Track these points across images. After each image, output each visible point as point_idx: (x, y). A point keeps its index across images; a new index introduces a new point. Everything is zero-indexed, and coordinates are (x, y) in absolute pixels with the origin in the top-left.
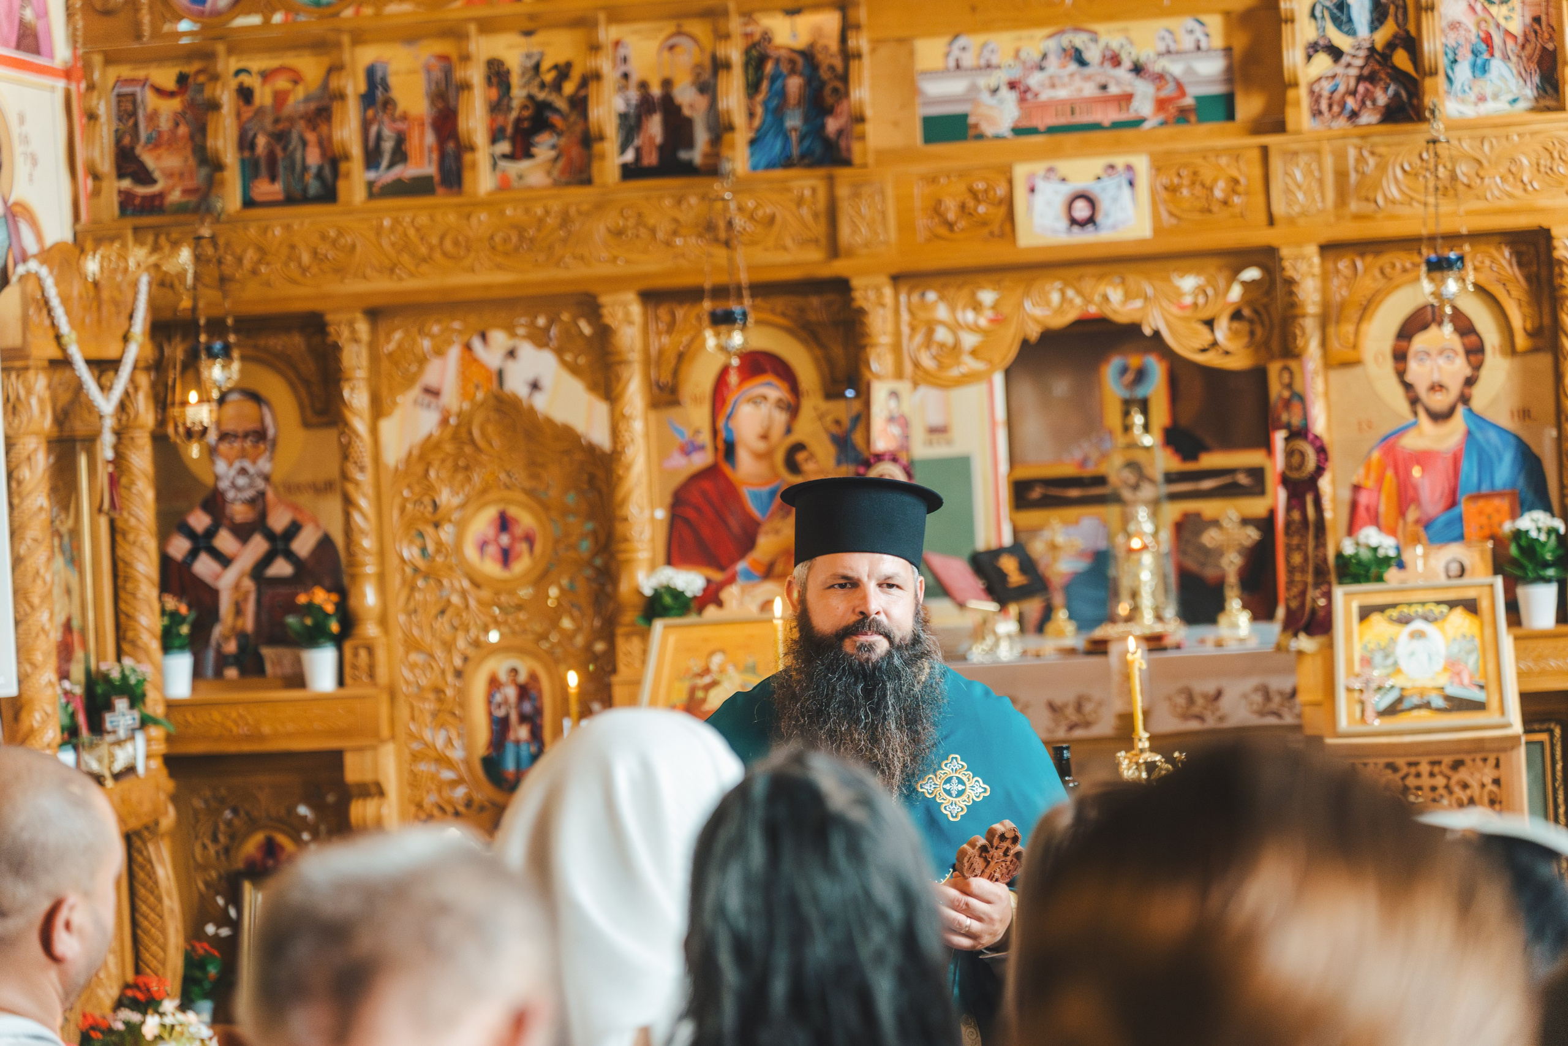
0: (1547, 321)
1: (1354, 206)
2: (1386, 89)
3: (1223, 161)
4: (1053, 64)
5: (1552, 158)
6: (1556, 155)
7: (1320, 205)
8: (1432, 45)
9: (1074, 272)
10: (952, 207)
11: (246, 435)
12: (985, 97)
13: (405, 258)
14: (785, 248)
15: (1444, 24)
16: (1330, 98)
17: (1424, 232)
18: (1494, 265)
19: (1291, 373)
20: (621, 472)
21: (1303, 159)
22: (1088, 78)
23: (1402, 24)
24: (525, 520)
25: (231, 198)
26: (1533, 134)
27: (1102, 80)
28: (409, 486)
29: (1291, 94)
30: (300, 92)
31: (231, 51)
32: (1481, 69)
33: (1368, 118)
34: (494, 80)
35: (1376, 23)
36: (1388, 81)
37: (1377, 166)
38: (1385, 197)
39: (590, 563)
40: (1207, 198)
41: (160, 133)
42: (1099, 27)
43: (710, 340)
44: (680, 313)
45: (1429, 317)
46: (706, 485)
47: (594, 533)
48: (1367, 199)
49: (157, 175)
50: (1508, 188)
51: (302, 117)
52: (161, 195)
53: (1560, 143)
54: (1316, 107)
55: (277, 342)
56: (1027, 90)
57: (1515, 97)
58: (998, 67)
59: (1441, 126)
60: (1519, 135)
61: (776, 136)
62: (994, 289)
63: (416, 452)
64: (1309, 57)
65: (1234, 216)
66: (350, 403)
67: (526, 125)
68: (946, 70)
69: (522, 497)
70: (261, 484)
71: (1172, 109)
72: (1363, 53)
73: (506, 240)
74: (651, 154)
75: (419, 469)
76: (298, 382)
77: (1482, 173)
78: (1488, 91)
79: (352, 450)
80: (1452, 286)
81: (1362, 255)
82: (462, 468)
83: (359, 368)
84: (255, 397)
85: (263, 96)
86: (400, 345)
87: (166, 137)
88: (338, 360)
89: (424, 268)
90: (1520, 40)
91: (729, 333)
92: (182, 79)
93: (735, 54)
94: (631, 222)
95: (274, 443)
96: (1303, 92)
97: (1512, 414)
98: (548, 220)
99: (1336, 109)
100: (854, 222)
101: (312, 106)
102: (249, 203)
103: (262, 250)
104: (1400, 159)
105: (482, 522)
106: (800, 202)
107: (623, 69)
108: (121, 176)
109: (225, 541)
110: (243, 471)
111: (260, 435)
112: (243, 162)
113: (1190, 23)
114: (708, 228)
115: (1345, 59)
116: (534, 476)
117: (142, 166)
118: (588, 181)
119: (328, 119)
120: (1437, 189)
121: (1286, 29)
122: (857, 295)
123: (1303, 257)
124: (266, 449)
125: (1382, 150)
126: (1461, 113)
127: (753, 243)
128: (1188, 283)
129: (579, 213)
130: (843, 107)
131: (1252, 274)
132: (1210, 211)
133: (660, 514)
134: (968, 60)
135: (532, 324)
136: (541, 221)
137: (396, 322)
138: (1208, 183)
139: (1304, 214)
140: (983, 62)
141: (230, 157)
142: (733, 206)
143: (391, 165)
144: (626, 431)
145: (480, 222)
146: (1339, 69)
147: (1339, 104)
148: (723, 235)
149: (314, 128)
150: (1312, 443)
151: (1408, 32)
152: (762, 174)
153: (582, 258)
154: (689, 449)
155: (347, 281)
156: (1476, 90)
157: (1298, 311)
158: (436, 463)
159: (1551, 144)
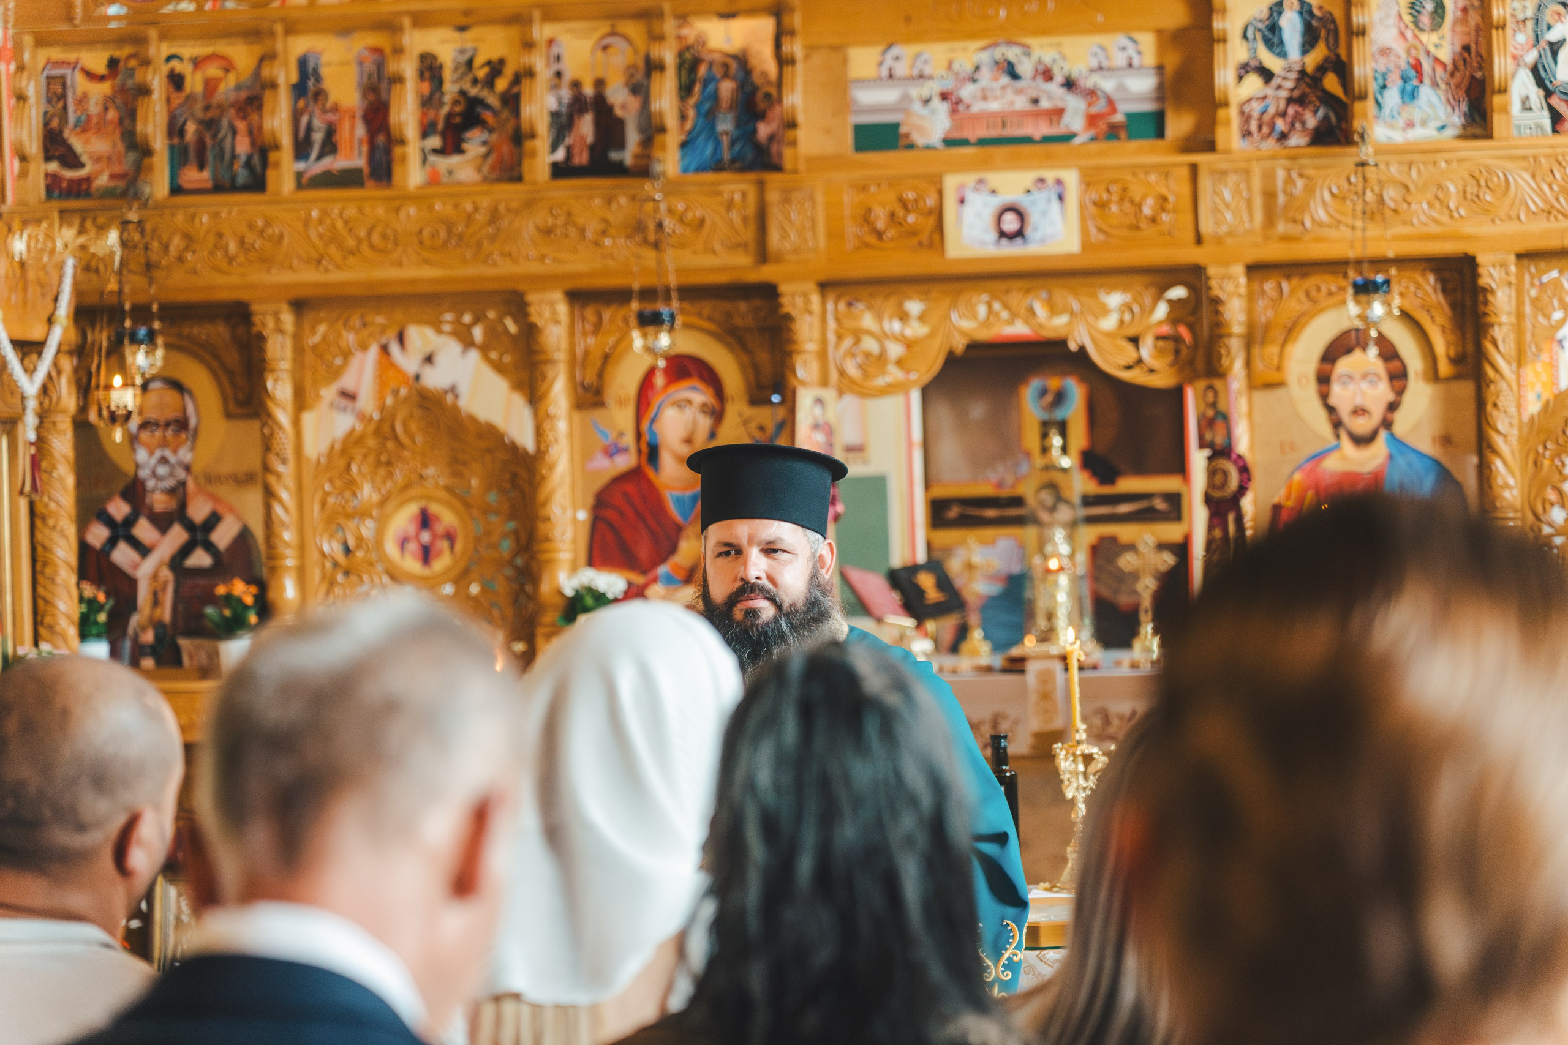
0: (1470, 348)
1: (1281, 227)
2: (1315, 112)
3: (1153, 178)
4: (985, 76)
5: (1479, 185)
6: (1483, 183)
7: (1247, 225)
8: (1363, 69)
9: (1001, 285)
10: (882, 216)
11: (167, 424)
12: (917, 107)
13: (333, 250)
14: (714, 252)
15: (1374, 49)
16: (1260, 119)
17: (1352, 254)
18: (1419, 291)
19: (1216, 393)
20: (544, 472)
21: (1232, 179)
22: (1019, 92)
23: (1333, 46)
24: (447, 517)
25: (158, 184)
26: (1460, 161)
27: (1034, 94)
28: (331, 480)
29: (1221, 113)
30: (231, 80)
31: (163, 37)
32: (1410, 95)
33: (1297, 140)
34: (427, 75)
35: (1308, 47)
36: (1318, 104)
37: (1306, 187)
38: (1313, 221)
39: (510, 563)
40: (1136, 214)
41: (89, 117)
42: (1033, 42)
43: (637, 341)
44: (607, 314)
45: (1353, 341)
46: (630, 487)
47: (516, 533)
48: (1295, 221)
49: (84, 159)
50: (1435, 214)
51: (232, 105)
52: (88, 180)
53: (1487, 171)
54: (1245, 128)
55: (202, 331)
56: (959, 101)
57: (1442, 124)
58: (931, 78)
59: (1370, 150)
60: (1446, 161)
61: (708, 139)
62: (922, 300)
63: (338, 446)
64: (1240, 78)
65: (1162, 234)
66: (274, 394)
67: (457, 120)
68: (879, 79)
69: (443, 494)
70: (181, 474)
71: (1102, 126)
72: (1293, 76)
73: (434, 235)
74: (582, 152)
75: (341, 463)
76: (220, 371)
77: (1409, 198)
78: (1417, 117)
79: (274, 441)
80: (1377, 309)
81: (1288, 277)
82: (385, 464)
83: (283, 359)
84: (177, 386)
85: (194, 83)
86: (324, 338)
87: (95, 120)
88: (262, 350)
89: (351, 260)
90: (1450, 67)
91: (657, 334)
92: (113, 63)
93: (669, 57)
94: (560, 221)
95: (196, 433)
96: (1233, 112)
97: (1434, 440)
98: (477, 217)
99: (1265, 130)
100: (783, 228)
101: (243, 95)
102: (176, 190)
103: (188, 238)
104: (1328, 182)
105: (403, 519)
106: (730, 206)
107: (555, 67)
108: (48, 158)
109: (144, 530)
110: (164, 460)
111: (181, 424)
112: (172, 148)
113: (1122, 40)
114: (637, 228)
115: (1276, 81)
116: (456, 474)
117: (70, 149)
118: (519, 179)
119: (260, 108)
120: (1364, 212)
121: (1218, 49)
122: (785, 300)
123: (1229, 277)
124: (187, 439)
125: (1311, 172)
126: (1389, 138)
127: (682, 246)
128: (1115, 299)
129: (509, 210)
130: (776, 112)
131: (1178, 292)
132: (1138, 228)
133: (582, 515)
134: (901, 69)
135: (457, 322)
136: (470, 218)
137: (322, 315)
138: (1137, 198)
139: (1231, 234)
140: (915, 72)
141: (159, 143)
142: (663, 207)
143: (320, 157)
144: (550, 430)
145: (408, 216)
146: (1269, 91)
147: (1268, 125)
148: (652, 237)
149: (244, 118)
150: (1235, 462)
151: (1338, 56)
152: (691, 177)
153: (510, 255)
154: (612, 451)
155: (273, 271)
156: (1405, 115)
157: (1223, 331)
158: (358, 458)
159: (1477, 172)
